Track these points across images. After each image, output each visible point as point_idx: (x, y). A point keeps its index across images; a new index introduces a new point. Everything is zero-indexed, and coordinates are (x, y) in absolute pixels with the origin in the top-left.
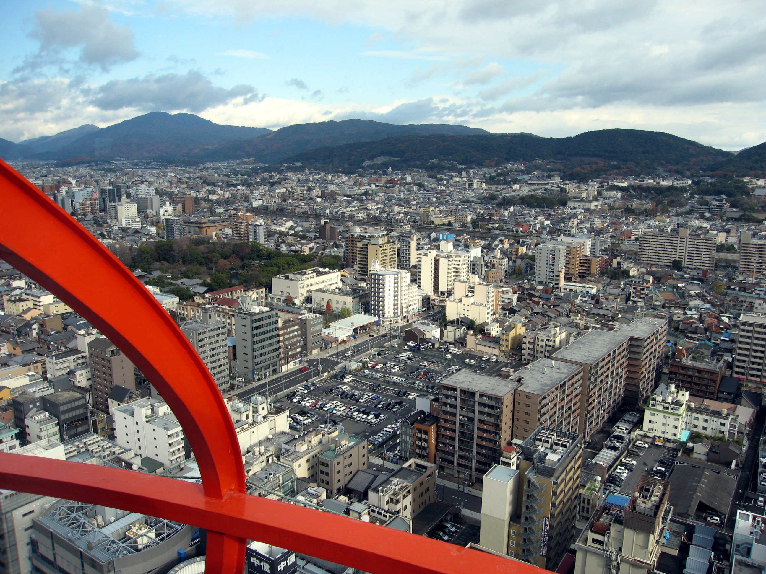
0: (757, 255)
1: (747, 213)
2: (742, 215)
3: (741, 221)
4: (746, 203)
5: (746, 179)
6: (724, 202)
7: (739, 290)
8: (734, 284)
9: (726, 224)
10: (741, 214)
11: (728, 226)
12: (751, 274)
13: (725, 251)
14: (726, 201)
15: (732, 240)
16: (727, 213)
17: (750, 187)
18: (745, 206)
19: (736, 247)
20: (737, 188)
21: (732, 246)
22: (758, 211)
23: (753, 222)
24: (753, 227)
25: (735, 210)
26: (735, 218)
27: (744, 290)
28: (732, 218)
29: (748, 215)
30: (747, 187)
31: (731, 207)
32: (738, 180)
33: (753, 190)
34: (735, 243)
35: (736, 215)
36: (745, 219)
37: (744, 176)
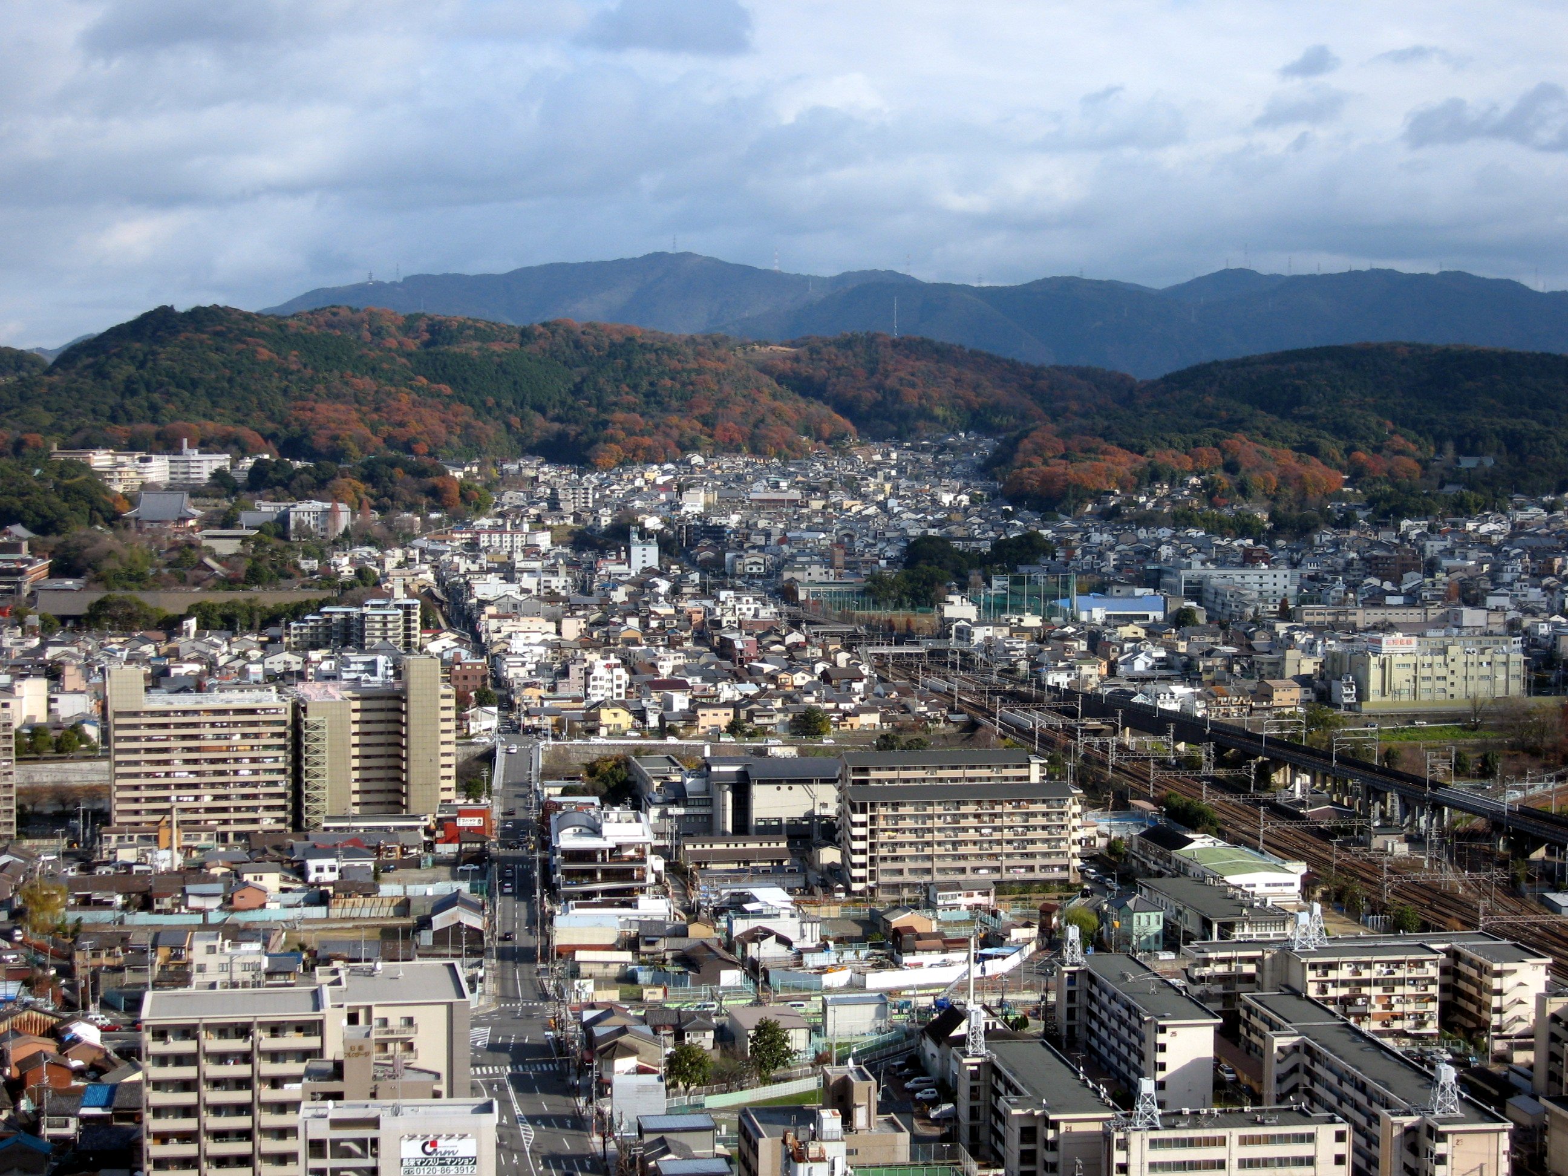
0: (177, 757)
1: (119, 594)
2: (102, 604)
3: (99, 626)
4: (110, 553)
5: (100, 459)
6: (25, 553)
7: (125, 907)
8: (107, 884)
9: (43, 646)
10: (96, 596)
11: (51, 653)
12: (164, 834)
13: (50, 752)
14: (32, 549)
15: (71, 706)
16: (40, 596)
17: (119, 488)
18: (109, 565)
19: (92, 731)
20: (68, 493)
21: (76, 728)
22: (159, 583)
23: (147, 627)
24: (149, 649)
25: (69, 583)
26: (77, 619)
27: (146, 905)
28: (63, 619)
29: (123, 603)
30: (106, 491)
31: (55, 572)
32: (70, 463)
33: (132, 500)
34: (83, 719)
35: (80, 605)
36: (114, 618)
37: (92, 445)
